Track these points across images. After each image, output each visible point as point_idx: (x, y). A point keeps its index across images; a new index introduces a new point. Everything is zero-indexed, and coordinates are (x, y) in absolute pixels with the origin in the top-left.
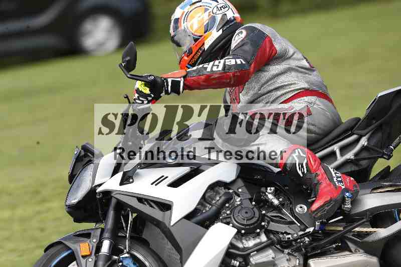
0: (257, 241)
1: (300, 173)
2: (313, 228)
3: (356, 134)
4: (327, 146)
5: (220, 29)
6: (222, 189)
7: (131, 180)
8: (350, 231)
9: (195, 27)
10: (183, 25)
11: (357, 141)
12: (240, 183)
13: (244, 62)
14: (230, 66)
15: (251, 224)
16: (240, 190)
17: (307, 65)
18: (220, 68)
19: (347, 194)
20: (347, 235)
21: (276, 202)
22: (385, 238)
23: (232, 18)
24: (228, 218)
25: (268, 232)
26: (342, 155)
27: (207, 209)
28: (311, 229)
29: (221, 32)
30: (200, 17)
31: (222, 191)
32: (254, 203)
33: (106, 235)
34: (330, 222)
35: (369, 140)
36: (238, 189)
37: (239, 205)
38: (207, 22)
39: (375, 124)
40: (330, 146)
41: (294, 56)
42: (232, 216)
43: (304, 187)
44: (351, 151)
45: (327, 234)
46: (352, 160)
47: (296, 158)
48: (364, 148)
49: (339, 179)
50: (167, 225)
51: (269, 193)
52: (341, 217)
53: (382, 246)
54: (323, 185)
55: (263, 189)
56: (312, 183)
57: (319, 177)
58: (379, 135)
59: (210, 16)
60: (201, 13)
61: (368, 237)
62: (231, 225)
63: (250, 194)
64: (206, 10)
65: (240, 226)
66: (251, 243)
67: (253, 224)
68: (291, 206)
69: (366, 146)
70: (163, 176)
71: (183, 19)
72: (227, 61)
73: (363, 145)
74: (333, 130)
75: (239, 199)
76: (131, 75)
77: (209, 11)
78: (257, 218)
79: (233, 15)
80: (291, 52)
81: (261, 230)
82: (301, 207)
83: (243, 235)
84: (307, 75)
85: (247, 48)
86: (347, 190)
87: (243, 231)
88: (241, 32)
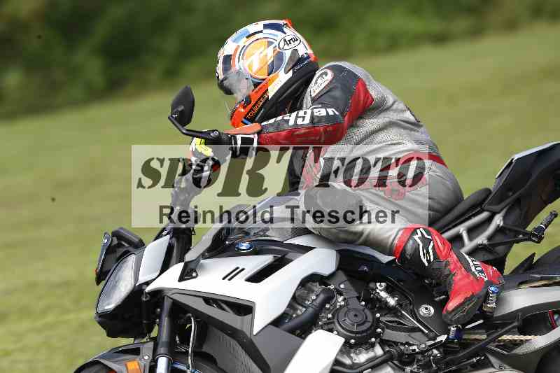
0: (371, 354)
1: (425, 261)
2: (446, 336)
3: (488, 211)
4: (450, 226)
5: (289, 70)
6: (316, 286)
7: (194, 274)
8: (494, 340)
9: (256, 67)
10: (237, 65)
11: (489, 220)
12: (342, 276)
13: (337, 113)
14: (320, 118)
15: (363, 332)
16: (342, 286)
17: (412, 119)
18: (307, 121)
19: (492, 288)
20: (489, 346)
21: (392, 302)
22: (542, 349)
23: (305, 56)
24: (331, 323)
25: (383, 343)
26: (471, 239)
27: (299, 312)
28: (443, 338)
29: (290, 74)
30: (261, 53)
31: (318, 288)
32: (363, 303)
33: (162, 350)
34: (467, 327)
35: (505, 218)
36: (339, 285)
37: (344, 306)
38: (272, 59)
39: (512, 197)
40: (454, 227)
41: (395, 106)
42: (335, 320)
43: (426, 281)
44: (482, 233)
45: (465, 345)
46: (485, 245)
47: (419, 241)
48: (499, 230)
49: (478, 269)
50: (248, 334)
51: (381, 291)
52: (481, 321)
53: (537, 360)
54: (459, 277)
55: (372, 285)
56: (441, 275)
57: (452, 267)
58: (517, 212)
59: (276, 52)
60: (263, 48)
61: (519, 349)
62: (335, 332)
63: (356, 291)
64: (270, 43)
65: (348, 334)
66: (362, 357)
67: (366, 330)
68: (411, 307)
69: (502, 227)
70: (238, 268)
71: (237, 56)
72: (315, 111)
73: (498, 226)
74: (456, 205)
75: (342, 298)
76: (187, 130)
77: (273, 45)
78: (370, 324)
79: (305, 51)
80: (390, 100)
81: (376, 339)
82: (427, 309)
83: (352, 346)
84: (413, 132)
85: (337, 93)
86: (490, 283)
87: (353, 341)
88: (326, 74)
